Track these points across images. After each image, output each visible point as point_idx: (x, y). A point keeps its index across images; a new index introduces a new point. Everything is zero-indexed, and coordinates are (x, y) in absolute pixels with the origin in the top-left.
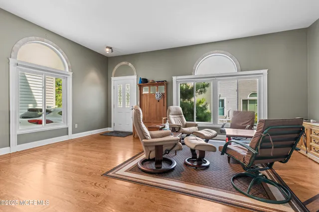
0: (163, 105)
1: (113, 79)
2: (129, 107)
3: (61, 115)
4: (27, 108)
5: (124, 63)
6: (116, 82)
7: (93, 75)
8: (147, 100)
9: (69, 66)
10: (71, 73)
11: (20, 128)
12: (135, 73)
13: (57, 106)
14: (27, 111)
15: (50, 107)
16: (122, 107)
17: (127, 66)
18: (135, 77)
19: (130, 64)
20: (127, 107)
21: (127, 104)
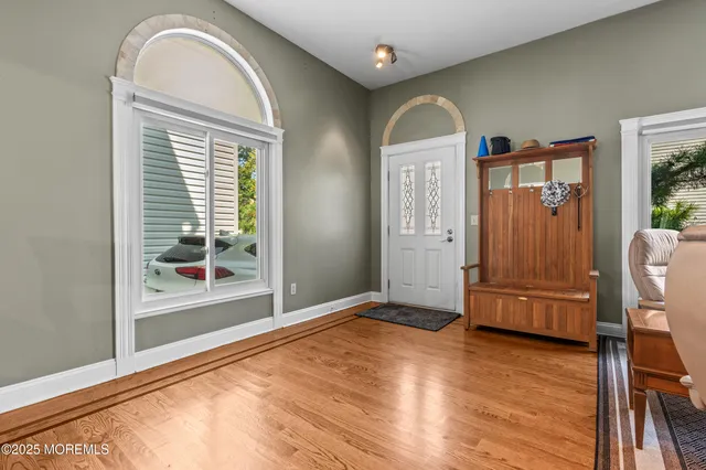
0: (573, 225)
1: (385, 150)
2: (438, 232)
3: (255, 254)
4: (178, 234)
5: (420, 100)
6: (395, 158)
7: (335, 142)
8: (506, 211)
9: (274, 112)
10: (279, 132)
11: (144, 300)
12: (460, 126)
13: (241, 231)
14: (176, 242)
15: (228, 232)
16: (412, 232)
17: (432, 106)
18: (459, 138)
19: (441, 101)
20: (429, 232)
21: (429, 224)
